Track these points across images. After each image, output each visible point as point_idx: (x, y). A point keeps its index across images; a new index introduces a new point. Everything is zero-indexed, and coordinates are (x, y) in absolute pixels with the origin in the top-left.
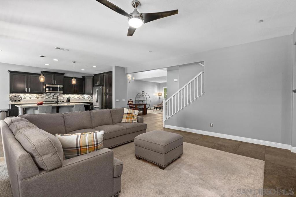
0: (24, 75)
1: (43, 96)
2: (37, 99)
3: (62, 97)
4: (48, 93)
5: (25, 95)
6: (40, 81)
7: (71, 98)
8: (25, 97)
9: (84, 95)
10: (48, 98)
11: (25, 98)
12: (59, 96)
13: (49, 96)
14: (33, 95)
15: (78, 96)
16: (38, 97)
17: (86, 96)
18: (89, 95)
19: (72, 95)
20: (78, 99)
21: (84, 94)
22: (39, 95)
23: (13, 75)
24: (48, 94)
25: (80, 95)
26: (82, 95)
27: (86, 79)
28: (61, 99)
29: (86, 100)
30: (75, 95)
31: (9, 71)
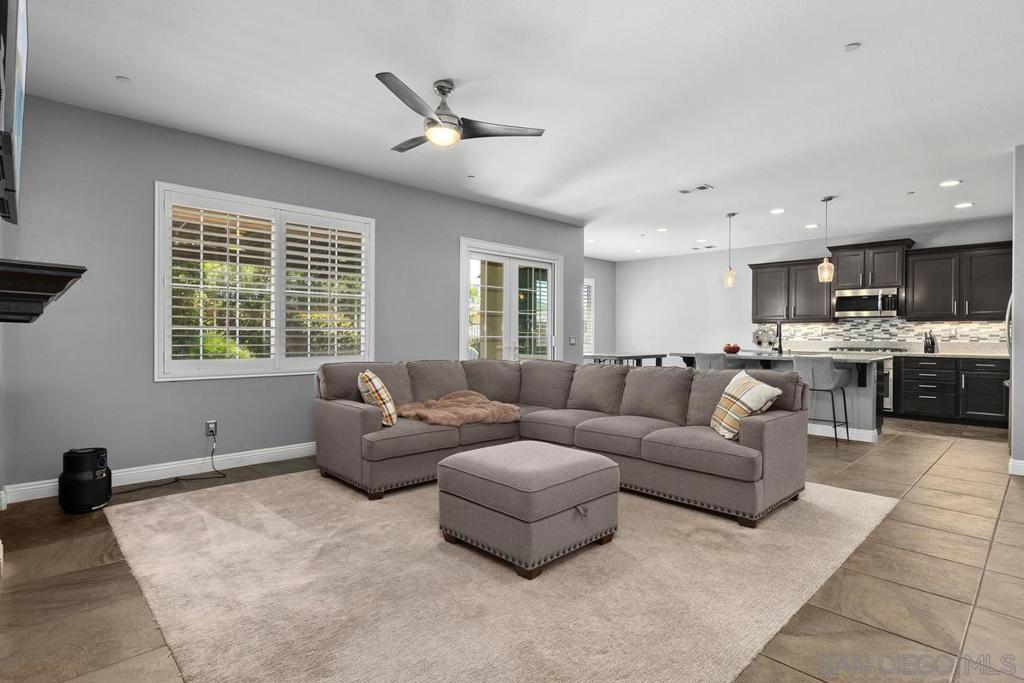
0: (782, 269)
1: (841, 330)
2: (824, 340)
3: (912, 334)
4: (859, 321)
6: (821, 281)
7: (953, 337)
8: (792, 332)
11: (793, 336)
12: (901, 331)
13: (863, 330)
14: (812, 325)
15: (996, 328)
16: (827, 334)
19: (961, 326)
20: (995, 345)
22: (831, 327)
23: (759, 273)
24: (858, 324)
25: (1004, 324)
28: (908, 340)
30: (975, 325)
31: (750, 266)
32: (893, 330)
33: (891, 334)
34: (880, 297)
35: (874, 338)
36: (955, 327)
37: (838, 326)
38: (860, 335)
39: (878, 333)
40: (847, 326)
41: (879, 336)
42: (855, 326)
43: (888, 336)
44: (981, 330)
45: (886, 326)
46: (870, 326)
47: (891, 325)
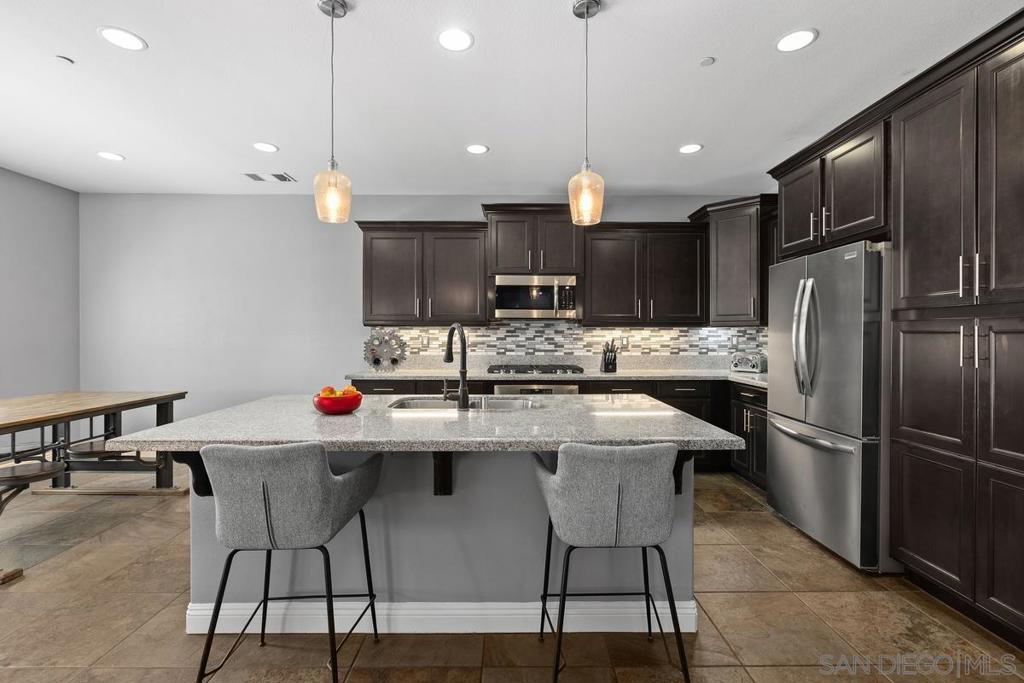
0: (410, 234)
1: (494, 338)
3: (580, 344)
4: (518, 325)
5: (423, 334)
7: (625, 348)
8: (425, 342)
9: (704, 331)
10: (514, 347)
11: (426, 348)
12: (568, 340)
13: (522, 338)
15: (667, 336)
17: (714, 337)
18: (733, 331)
19: (633, 333)
20: (667, 358)
21: (703, 322)
23: (372, 239)
24: (516, 329)
25: (675, 332)
26: (692, 331)
27: (712, 227)
29: (714, 364)
30: (646, 332)
31: (359, 223)
32: (559, 339)
33: (556, 345)
34: (556, 289)
35: (536, 350)
36: (626, 334)
37: (490, 332)
38: (518, 346)
39: (541, 344)
40: (502, 332)
41: (542, 347)
42: (512, 333)
43: (552, 347)
44: (653, 339)
45: (550, 333)
46: (530, 333)
47: (557, 332)
